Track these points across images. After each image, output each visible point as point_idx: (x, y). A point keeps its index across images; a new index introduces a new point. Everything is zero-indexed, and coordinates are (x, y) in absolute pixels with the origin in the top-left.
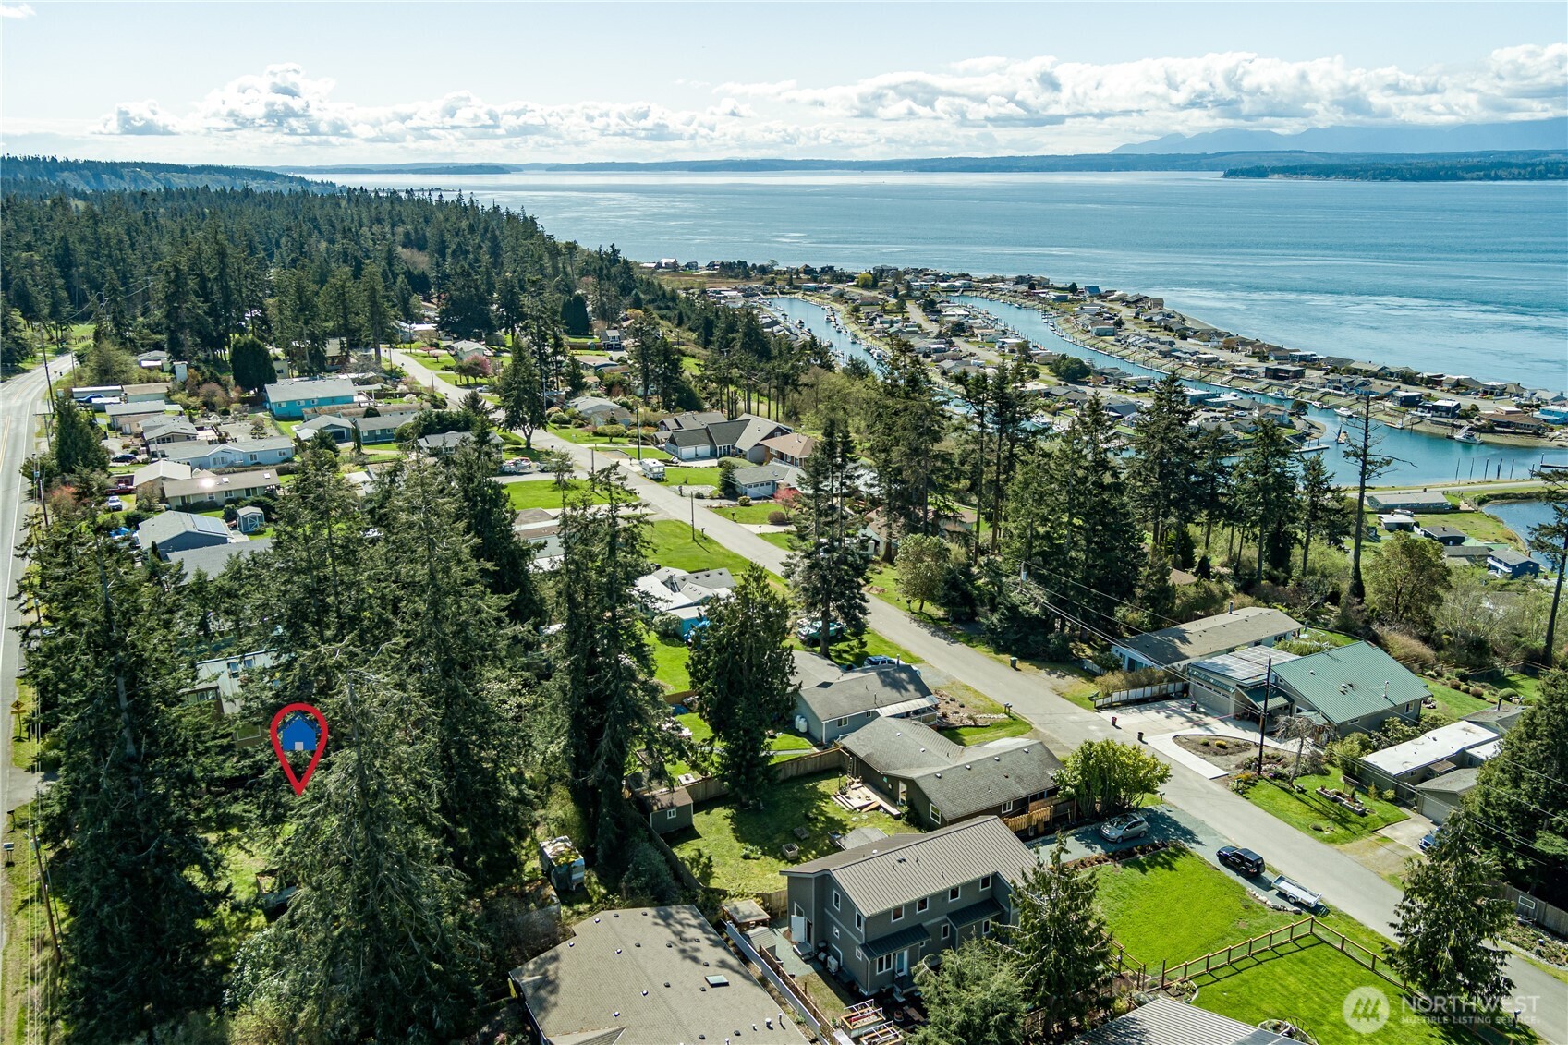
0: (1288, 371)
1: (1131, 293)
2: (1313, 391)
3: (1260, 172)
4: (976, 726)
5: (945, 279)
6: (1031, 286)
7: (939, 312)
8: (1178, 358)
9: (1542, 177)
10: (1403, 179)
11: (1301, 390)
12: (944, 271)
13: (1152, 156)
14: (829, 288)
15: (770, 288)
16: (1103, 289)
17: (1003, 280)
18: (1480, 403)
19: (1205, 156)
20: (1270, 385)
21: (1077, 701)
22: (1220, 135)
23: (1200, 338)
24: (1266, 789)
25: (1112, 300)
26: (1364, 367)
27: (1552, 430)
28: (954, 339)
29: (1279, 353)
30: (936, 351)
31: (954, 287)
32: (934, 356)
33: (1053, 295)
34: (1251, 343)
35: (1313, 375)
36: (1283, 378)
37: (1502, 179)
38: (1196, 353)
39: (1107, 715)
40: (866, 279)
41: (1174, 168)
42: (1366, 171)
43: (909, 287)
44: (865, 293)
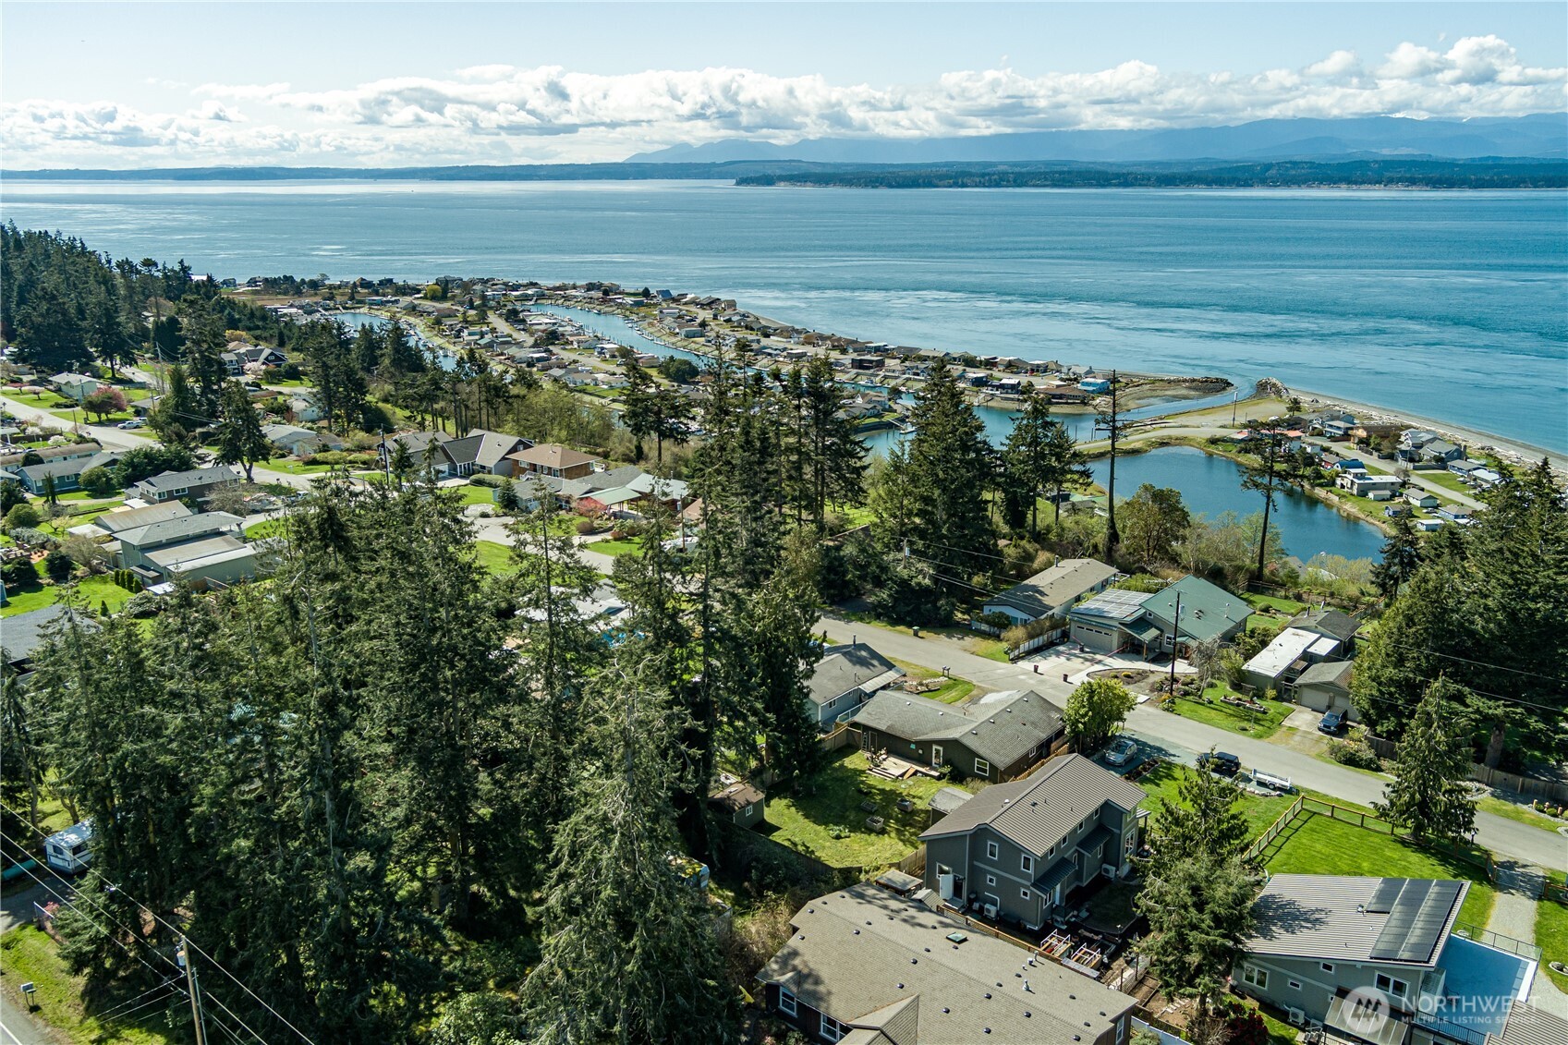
0: (871, 362)
1: (703, 297)
2: (896, 378)
3: (768, 180)
4: (930, 691)
5: (516, 288)
6: (607, 293)
7: (523, 321)
8: (770, 354)
9: (998, 185)
10: (891, 186)
11: (886, 377)
12: (513, 281)
13: (666, 165)
14: (397, 301)
15: (331, 304)
16: (674, 293)
17: (574, 287)
18: (1033, 380)
19: (714, 164)
20: (858, 375)
21: (992, 657)
22: (726, 144)
23: (781, 335)
24: (1184, 705)
25: (686, 304)
26: (931, 354)
27: (1093, 399)
28: (551, 347)
29: (856, 346)
30: (539, 360)
31: (527, 295)
32: (539, 365)
33: (629, 300)
34: (828, 338)
35: (890, 363)
36: (868, 368)
37: (966, 186)
38: (785, 349)
39: (1026, 665)
40: (434, 291)
41: (688, 177)
42: (859, 179)
43: (484, 297)
44: (438, 305)
